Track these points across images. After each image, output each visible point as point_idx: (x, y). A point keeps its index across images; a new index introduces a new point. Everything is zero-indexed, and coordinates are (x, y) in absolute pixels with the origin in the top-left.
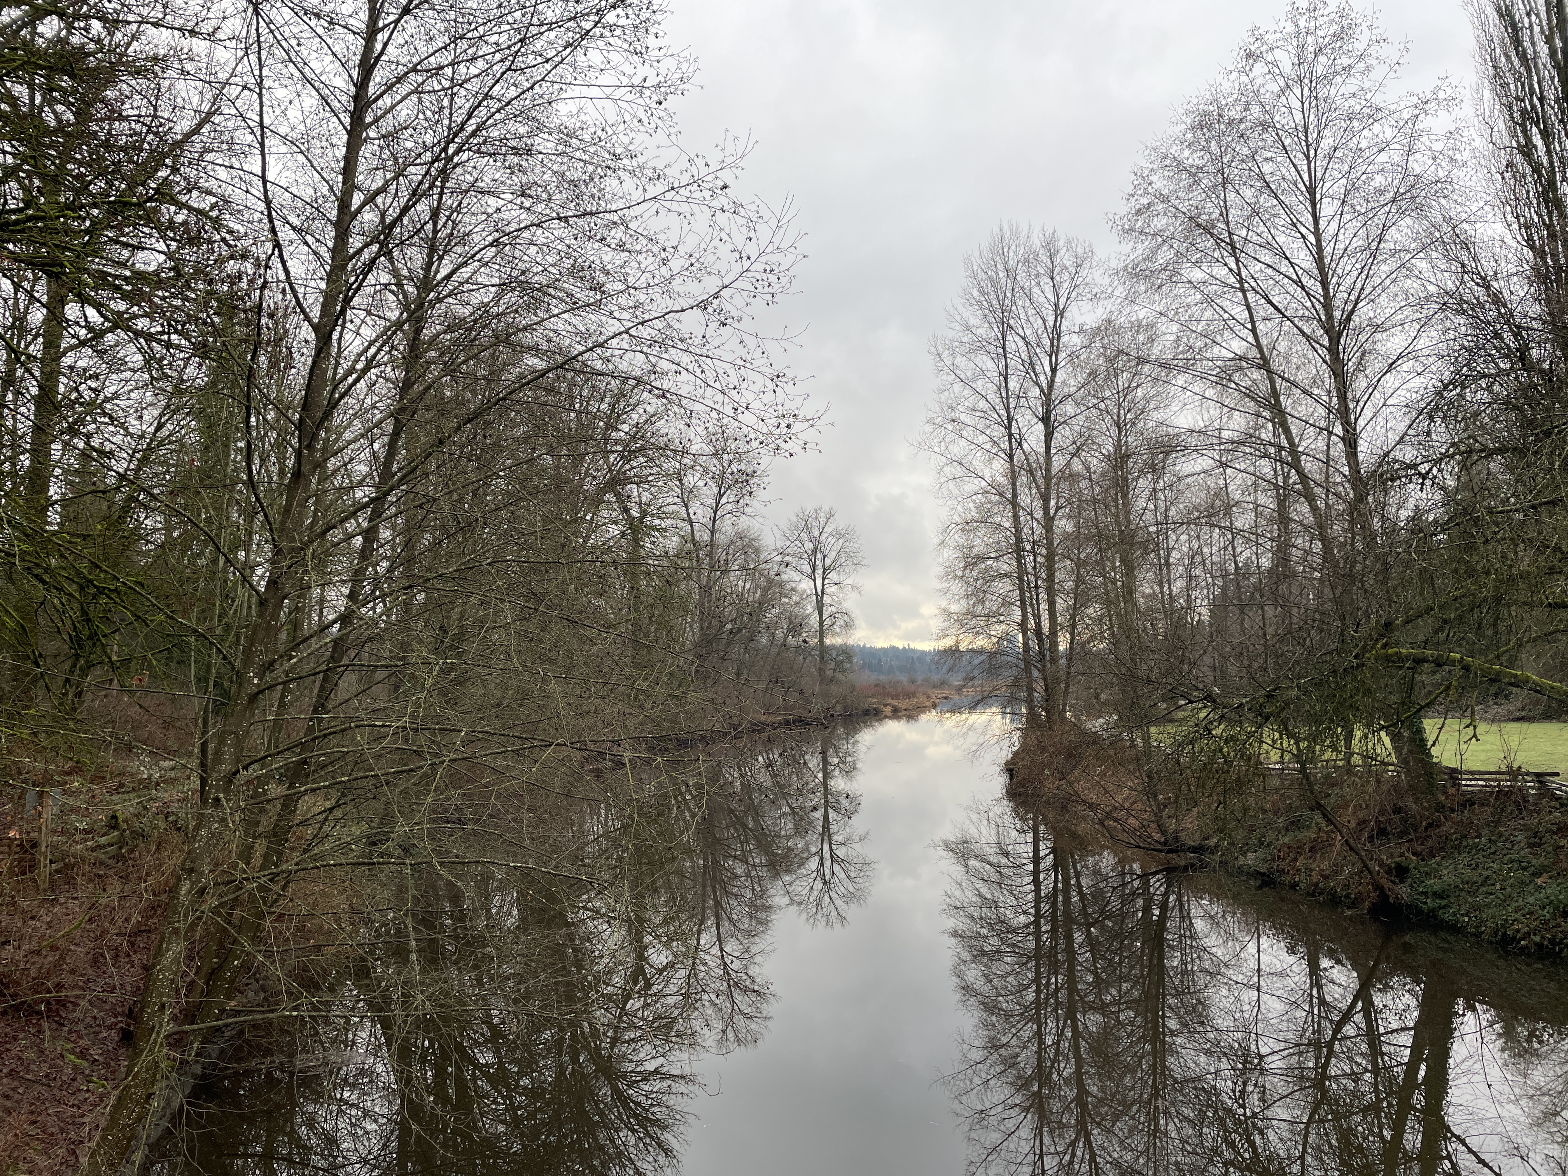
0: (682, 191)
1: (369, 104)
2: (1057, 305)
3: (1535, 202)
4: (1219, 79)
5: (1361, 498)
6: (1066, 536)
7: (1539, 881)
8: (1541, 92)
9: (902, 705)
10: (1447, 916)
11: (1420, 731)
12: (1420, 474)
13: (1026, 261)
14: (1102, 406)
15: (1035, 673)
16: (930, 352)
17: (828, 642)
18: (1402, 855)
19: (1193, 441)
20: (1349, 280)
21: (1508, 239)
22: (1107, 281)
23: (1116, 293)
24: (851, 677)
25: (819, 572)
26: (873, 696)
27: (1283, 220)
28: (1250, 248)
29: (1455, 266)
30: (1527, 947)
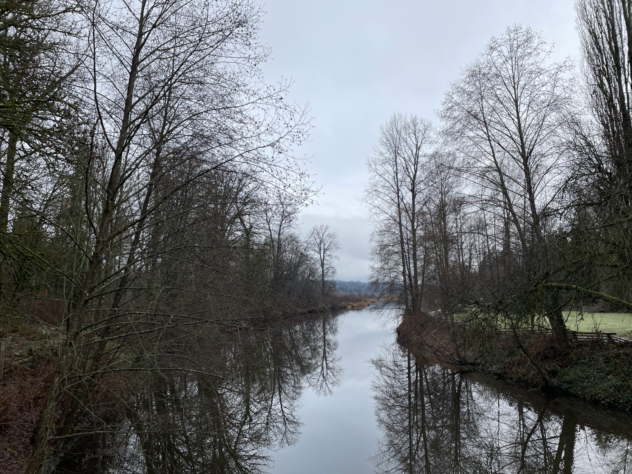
0: (264, 100)
1: (139, 63)
2: (417, 145)
3: (604, 106)
4: (479, 57)
5: (536, 222)
6: (421, 237)
7: (609, 378)
8: (607, 62)
9: (355, 305)
10: (572, 391)
11: (561, 316)
12: (559, 214)
13: (405, 128)
14: (435, 185)
15: (408, 292)
16: (367, 164)
17: (326, 279)
18: (554, 366)
19: (470, 200)
20: (531, 137)
21: (594, 121)
22: (435, 136)
23: (439, 141)
24: (335, 293)
25: (322, 251)
26: (344, 301)
27: (505, 113)
28: (492, 124)
29: (573, 132)
30: (604, 403)
